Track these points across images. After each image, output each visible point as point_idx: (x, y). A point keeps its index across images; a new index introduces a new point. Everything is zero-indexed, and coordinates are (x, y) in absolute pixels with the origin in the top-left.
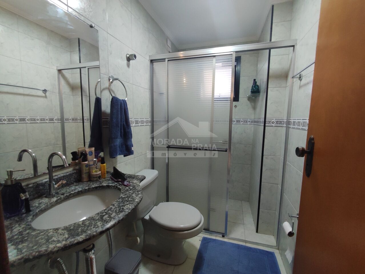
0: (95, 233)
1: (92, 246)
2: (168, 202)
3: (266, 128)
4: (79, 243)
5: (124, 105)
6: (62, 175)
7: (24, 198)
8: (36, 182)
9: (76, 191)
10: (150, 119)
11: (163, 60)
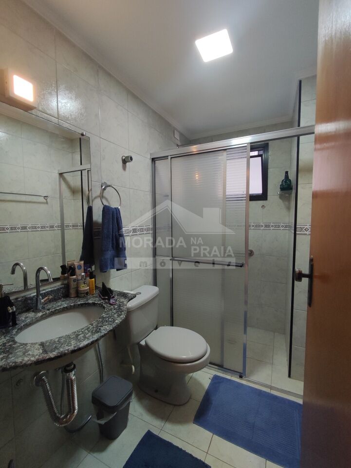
0: (66, 351)
1: (73, 366)
2: (173, 326)
3: (297, 236)
4: (50, 359)
5: (117, 214)
6: (50, 289)
7: (11, 311)
8: (25, 296)
9: (62, 307)
10: (151, 226)
11: (165, 157)
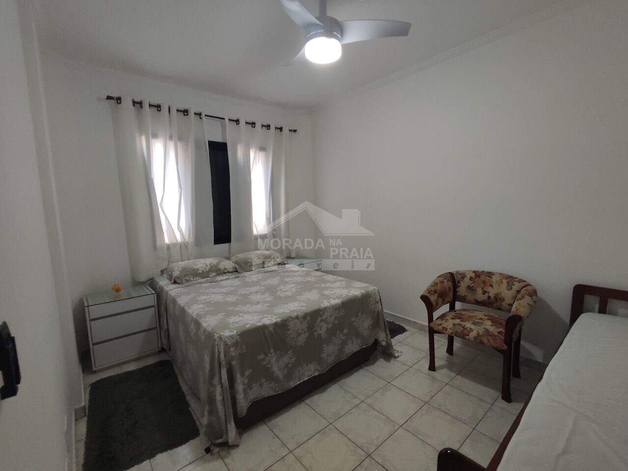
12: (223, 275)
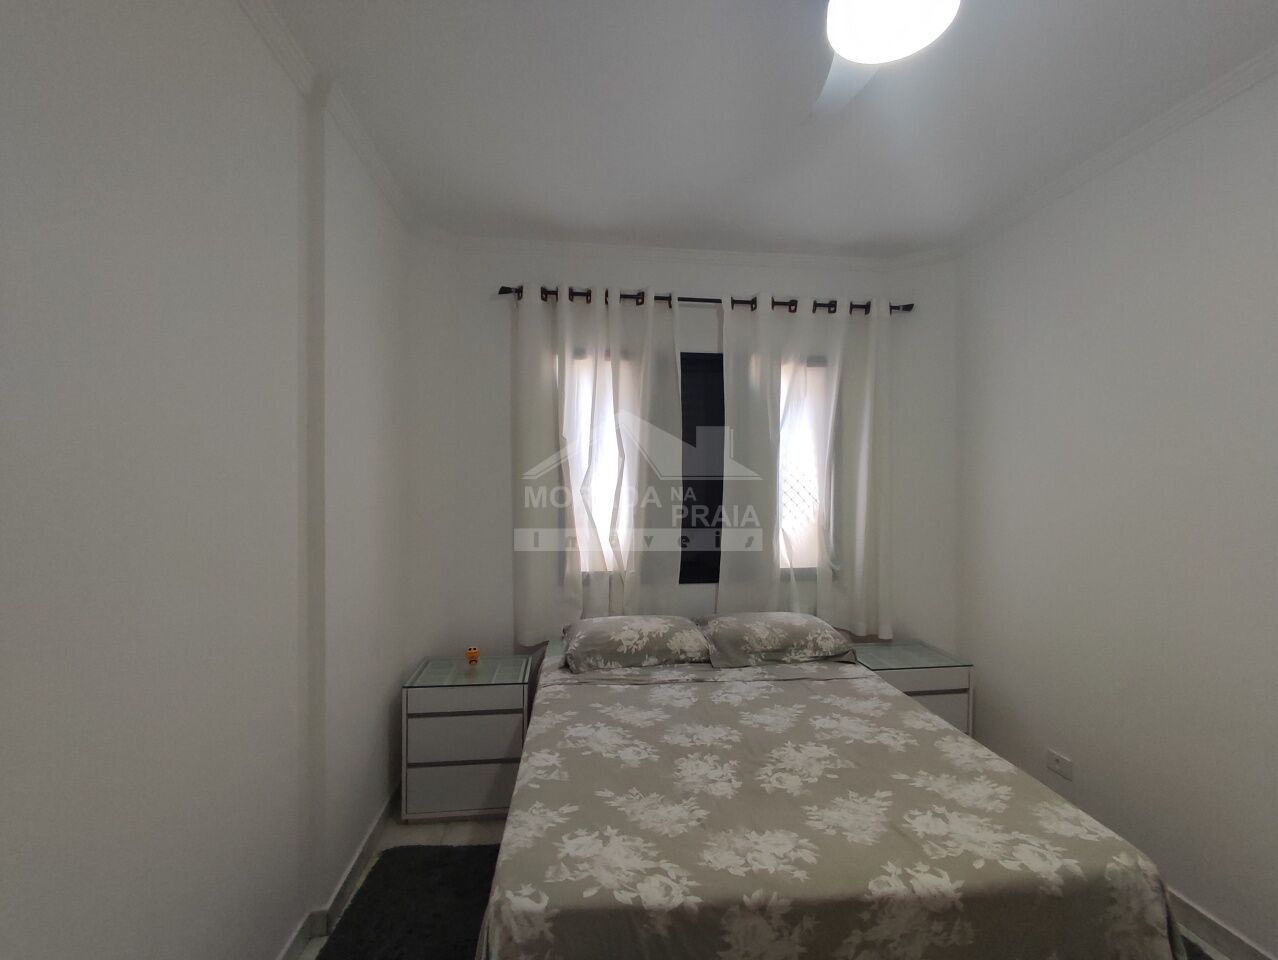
12: (672, 668)
